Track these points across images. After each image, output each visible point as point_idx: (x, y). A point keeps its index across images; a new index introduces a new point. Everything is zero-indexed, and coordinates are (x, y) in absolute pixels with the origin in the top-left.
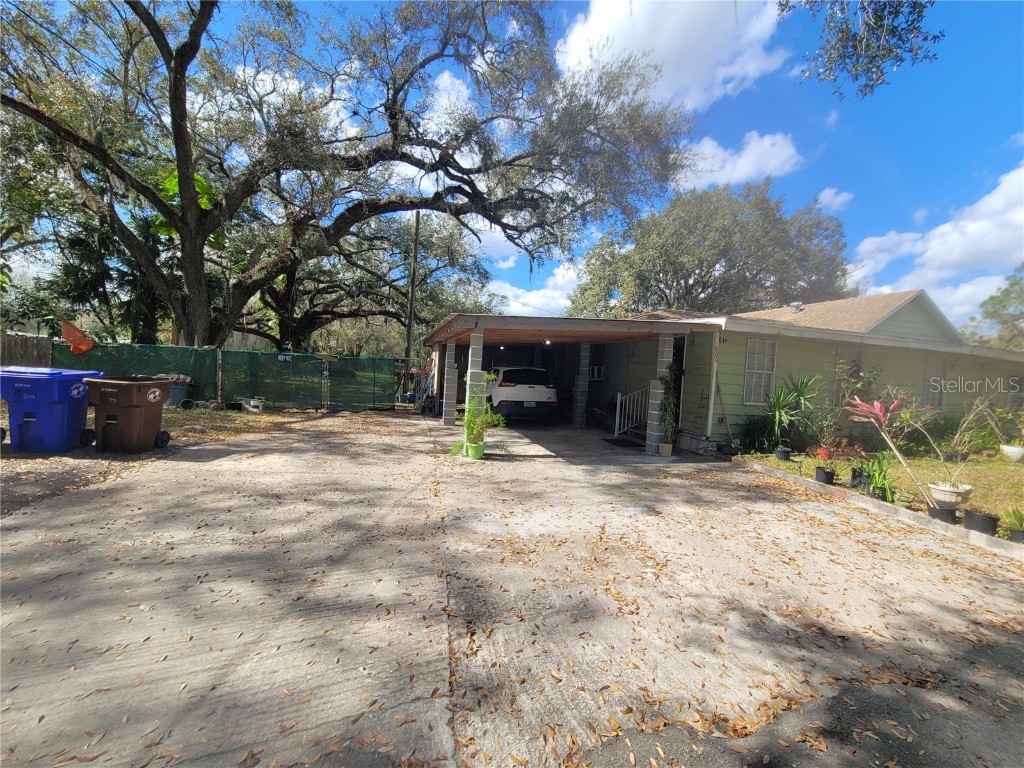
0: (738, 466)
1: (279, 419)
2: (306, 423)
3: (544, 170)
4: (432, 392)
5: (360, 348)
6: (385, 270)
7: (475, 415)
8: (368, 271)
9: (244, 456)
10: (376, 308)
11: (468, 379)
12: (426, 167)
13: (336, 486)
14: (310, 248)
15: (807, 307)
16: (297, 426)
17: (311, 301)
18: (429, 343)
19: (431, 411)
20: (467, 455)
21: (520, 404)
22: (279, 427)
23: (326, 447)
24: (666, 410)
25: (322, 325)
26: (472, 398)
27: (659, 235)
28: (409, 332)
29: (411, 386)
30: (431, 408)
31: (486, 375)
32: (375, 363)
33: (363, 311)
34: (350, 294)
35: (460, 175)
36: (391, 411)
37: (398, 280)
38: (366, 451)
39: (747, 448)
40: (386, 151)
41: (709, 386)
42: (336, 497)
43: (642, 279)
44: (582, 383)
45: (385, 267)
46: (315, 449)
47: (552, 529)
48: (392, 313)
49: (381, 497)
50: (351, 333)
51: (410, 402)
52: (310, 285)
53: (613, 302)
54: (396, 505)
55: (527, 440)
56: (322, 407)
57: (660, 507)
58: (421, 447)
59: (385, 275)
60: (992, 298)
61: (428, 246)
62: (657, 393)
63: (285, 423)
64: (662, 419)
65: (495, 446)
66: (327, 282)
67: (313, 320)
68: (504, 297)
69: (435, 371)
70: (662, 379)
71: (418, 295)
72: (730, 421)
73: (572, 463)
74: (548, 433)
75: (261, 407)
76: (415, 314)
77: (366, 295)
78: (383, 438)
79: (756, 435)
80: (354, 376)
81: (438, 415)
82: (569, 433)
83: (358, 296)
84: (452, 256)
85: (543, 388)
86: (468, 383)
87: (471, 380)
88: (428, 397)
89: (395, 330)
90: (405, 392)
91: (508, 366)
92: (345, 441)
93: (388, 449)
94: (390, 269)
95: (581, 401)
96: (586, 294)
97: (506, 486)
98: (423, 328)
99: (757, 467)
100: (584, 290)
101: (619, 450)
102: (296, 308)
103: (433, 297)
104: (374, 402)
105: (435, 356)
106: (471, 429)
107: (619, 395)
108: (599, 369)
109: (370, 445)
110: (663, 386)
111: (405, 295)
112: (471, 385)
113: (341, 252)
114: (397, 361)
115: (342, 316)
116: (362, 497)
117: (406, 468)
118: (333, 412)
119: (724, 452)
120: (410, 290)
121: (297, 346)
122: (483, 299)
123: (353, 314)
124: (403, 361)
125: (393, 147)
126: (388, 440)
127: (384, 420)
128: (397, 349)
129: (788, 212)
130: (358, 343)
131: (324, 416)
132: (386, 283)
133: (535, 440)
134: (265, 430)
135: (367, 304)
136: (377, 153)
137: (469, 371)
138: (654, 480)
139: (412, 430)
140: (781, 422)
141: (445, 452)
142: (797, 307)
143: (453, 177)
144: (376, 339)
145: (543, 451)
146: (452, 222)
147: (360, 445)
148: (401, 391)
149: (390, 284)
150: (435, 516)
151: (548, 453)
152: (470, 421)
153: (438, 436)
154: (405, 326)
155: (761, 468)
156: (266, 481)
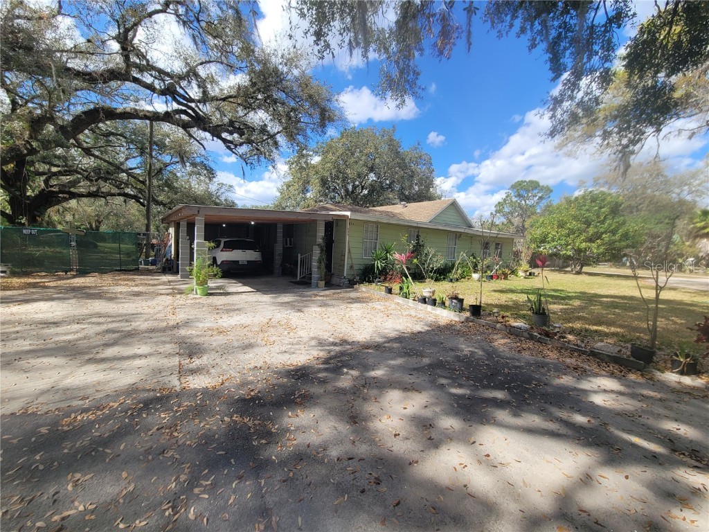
0: (356, 290)
1: (31, 280)
2: (59, 282)
3: (249, 107)
4: (171, 256)
5: (100, 223)
6: (122, 160)
7: (201, 268)
8: (105, 161)
9: (11, 305)
10: (115, 190)
11: (195, 246)
12: (157, 91)
13: (100, 315)
14: (48, 141)
15: (408, 204)
16: (52, 284)
17: (46, 182)
18: (167, 221)
19: (170, 270)
20: (197, 294)
21: (236, 262)
22: (35, 285)
23: (84, 295)
24: (320, 263)
25: (59, 202)
26: (198, 258)
27: (333, 153)
28: (148, 211)
29: (153, 253)
30: (170, 267)
31: (207, 244)
32: (117, 236)
33: (102, 193)
34: (87, 178)
35: (186, 102)
36: (137, 271)
37: (135, 168)
38: (119, 296)
39: (362, 281)
40: (120, 74)
41: (345, 248)
42: (101, 320)
43: (324, 182)
44: (279, 248)
45: (122, 157)
46: (74, 297)
47: (242, 322)
48: (130, 195)
49: (134, 318)
50: (89, 210)
51: (152, 265)
52: (43, 167)
53: (308, 195)
54: (146, 320)
55: (241, 284)
56: (72, 270)
57: (304, 309)
58: (163, 292)
59: (122, 164)
60: (499, 203)
61: (162, 146)
62: (317, 253)
63: (38, 283)
64: (319, 268)
65: (218, 288)
66: (63, 166)
67: (48, 198)
68: (231, 186)
69: (172, 242)
70: (319, 245)
71: (155, 182)
72: (356, 267)
73: (265, 294)
74: (256, 280)
75: (8, 272)
76: (153, 198)
77: (105, 180)
78: (132, 288)
79: (368, 275)
80: (96, 246)
81: (177, 273)
82: (269, 279)
83: (97, 180)
84: (183, 157)
85: (251, 252)
86: (195, 249)
87: (197, 247)
88: (167, 259)
89: (134, 209)
90: (147, 256)
91: (227, 238)
92: (100, 291)
93: (138, 294)
94: (127, 159)
95: (278, 259)
96: (290, 189)
97: (220, 307)
98: (160, 208)
99: (364, 289)
100: (288, 186)
101: (297, 286)
102: (27, 186)
103: (168, 184)
104: (121, 266)
105: (172, 231)
106: (198, 278)
107: (299, 255)
108: (290, 241)
109: (121, 293)
110: (319, 249)
111: (143, 182)
112: (197, 250)
113: (79, 145)
114: (140, 234)
115: (79, 196)
116: (121, 319)
117: (150, 303)
118: (83, 273)
119: (351, 284)
120: (147, 179)
121: (33, 221)
122: (213, 188)
123: (90, 195)
124: (144, 234)
125: (126, 72)
126: (136, 289)
127: (132, 277)
128: (137, 224)
129: (405, 148)
130: (96, 218)
131: (74, 277)
132: (123, 171)
133: (245, 284)
134: (20, 288)
135: (106, 187)
136: (111, 73)
137: (195, 241)
138: (309, 298)
139: (156, 282)
140: (378, 267)
141: (182, 293)
142: (404, 205)
143: (179, 103)
144: (116, 215)
145: (249, 289)
146: (180, 132)
147: (112, 293)
148: (143, 257)
149: (128, 171)
150: (171, 323)
151: (252, 290)
152: (197, 273)
153: (176, 285)
154: (144, 206)
155: (365, 289)
156: (41, 316)
